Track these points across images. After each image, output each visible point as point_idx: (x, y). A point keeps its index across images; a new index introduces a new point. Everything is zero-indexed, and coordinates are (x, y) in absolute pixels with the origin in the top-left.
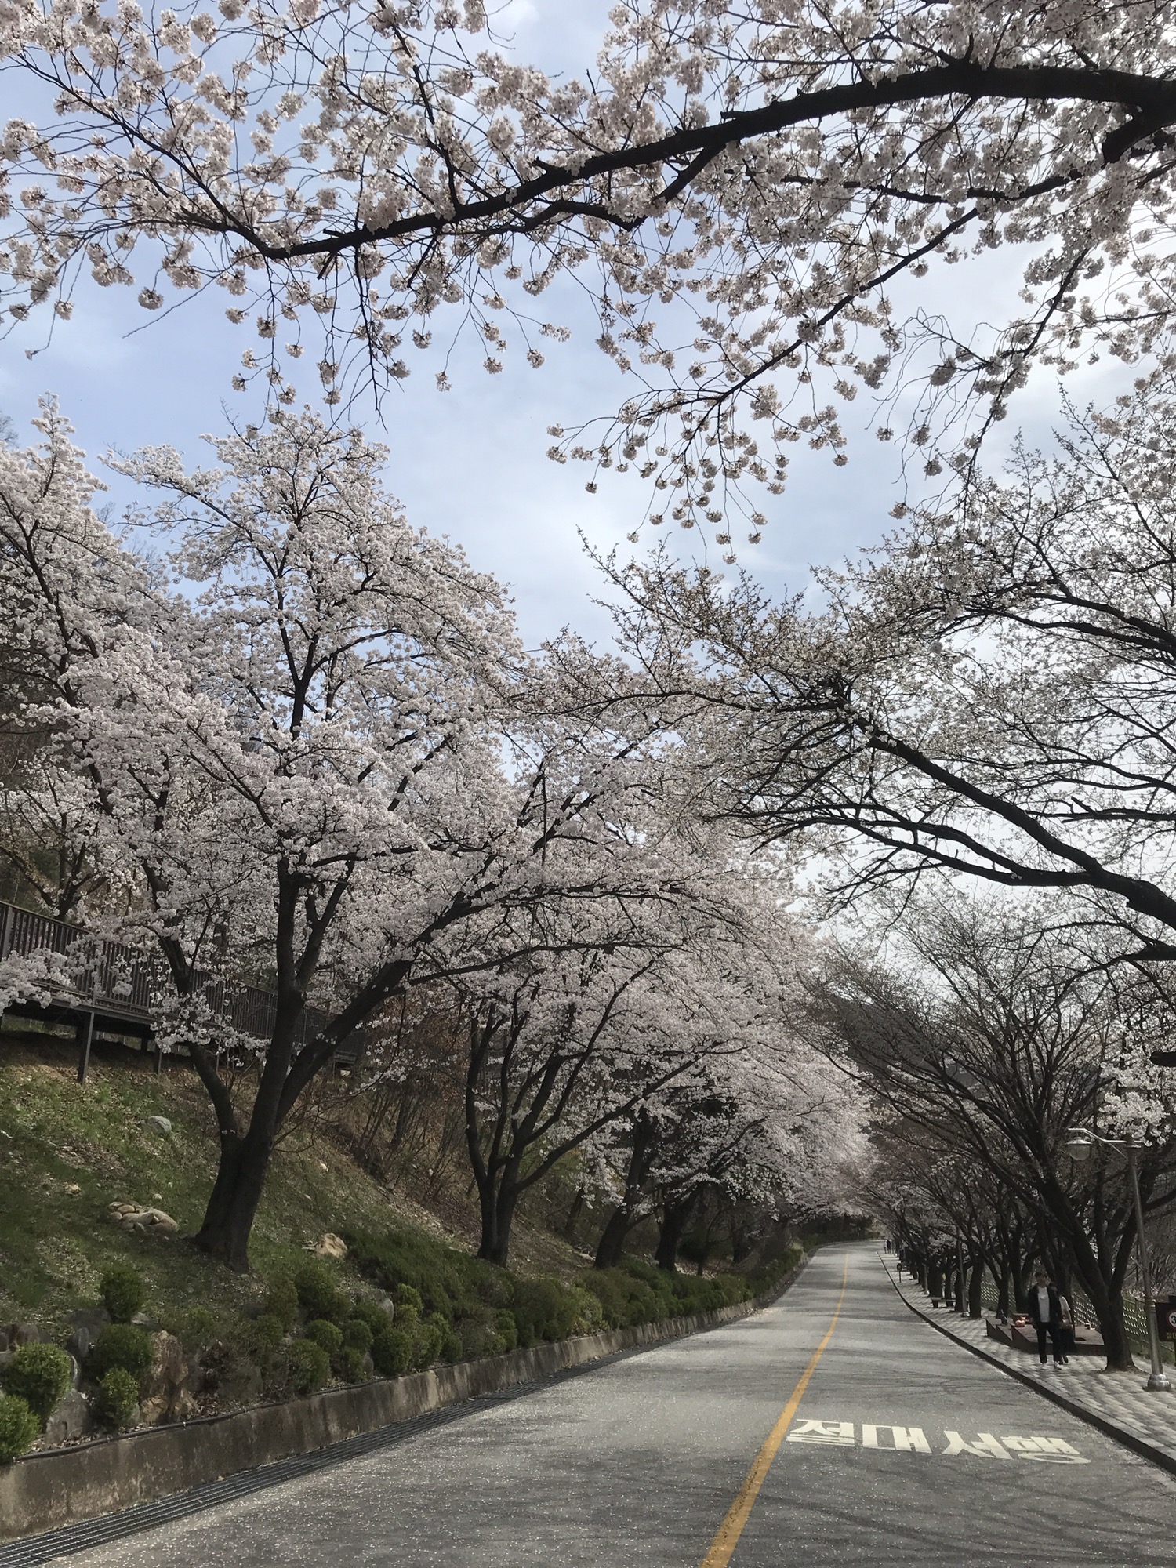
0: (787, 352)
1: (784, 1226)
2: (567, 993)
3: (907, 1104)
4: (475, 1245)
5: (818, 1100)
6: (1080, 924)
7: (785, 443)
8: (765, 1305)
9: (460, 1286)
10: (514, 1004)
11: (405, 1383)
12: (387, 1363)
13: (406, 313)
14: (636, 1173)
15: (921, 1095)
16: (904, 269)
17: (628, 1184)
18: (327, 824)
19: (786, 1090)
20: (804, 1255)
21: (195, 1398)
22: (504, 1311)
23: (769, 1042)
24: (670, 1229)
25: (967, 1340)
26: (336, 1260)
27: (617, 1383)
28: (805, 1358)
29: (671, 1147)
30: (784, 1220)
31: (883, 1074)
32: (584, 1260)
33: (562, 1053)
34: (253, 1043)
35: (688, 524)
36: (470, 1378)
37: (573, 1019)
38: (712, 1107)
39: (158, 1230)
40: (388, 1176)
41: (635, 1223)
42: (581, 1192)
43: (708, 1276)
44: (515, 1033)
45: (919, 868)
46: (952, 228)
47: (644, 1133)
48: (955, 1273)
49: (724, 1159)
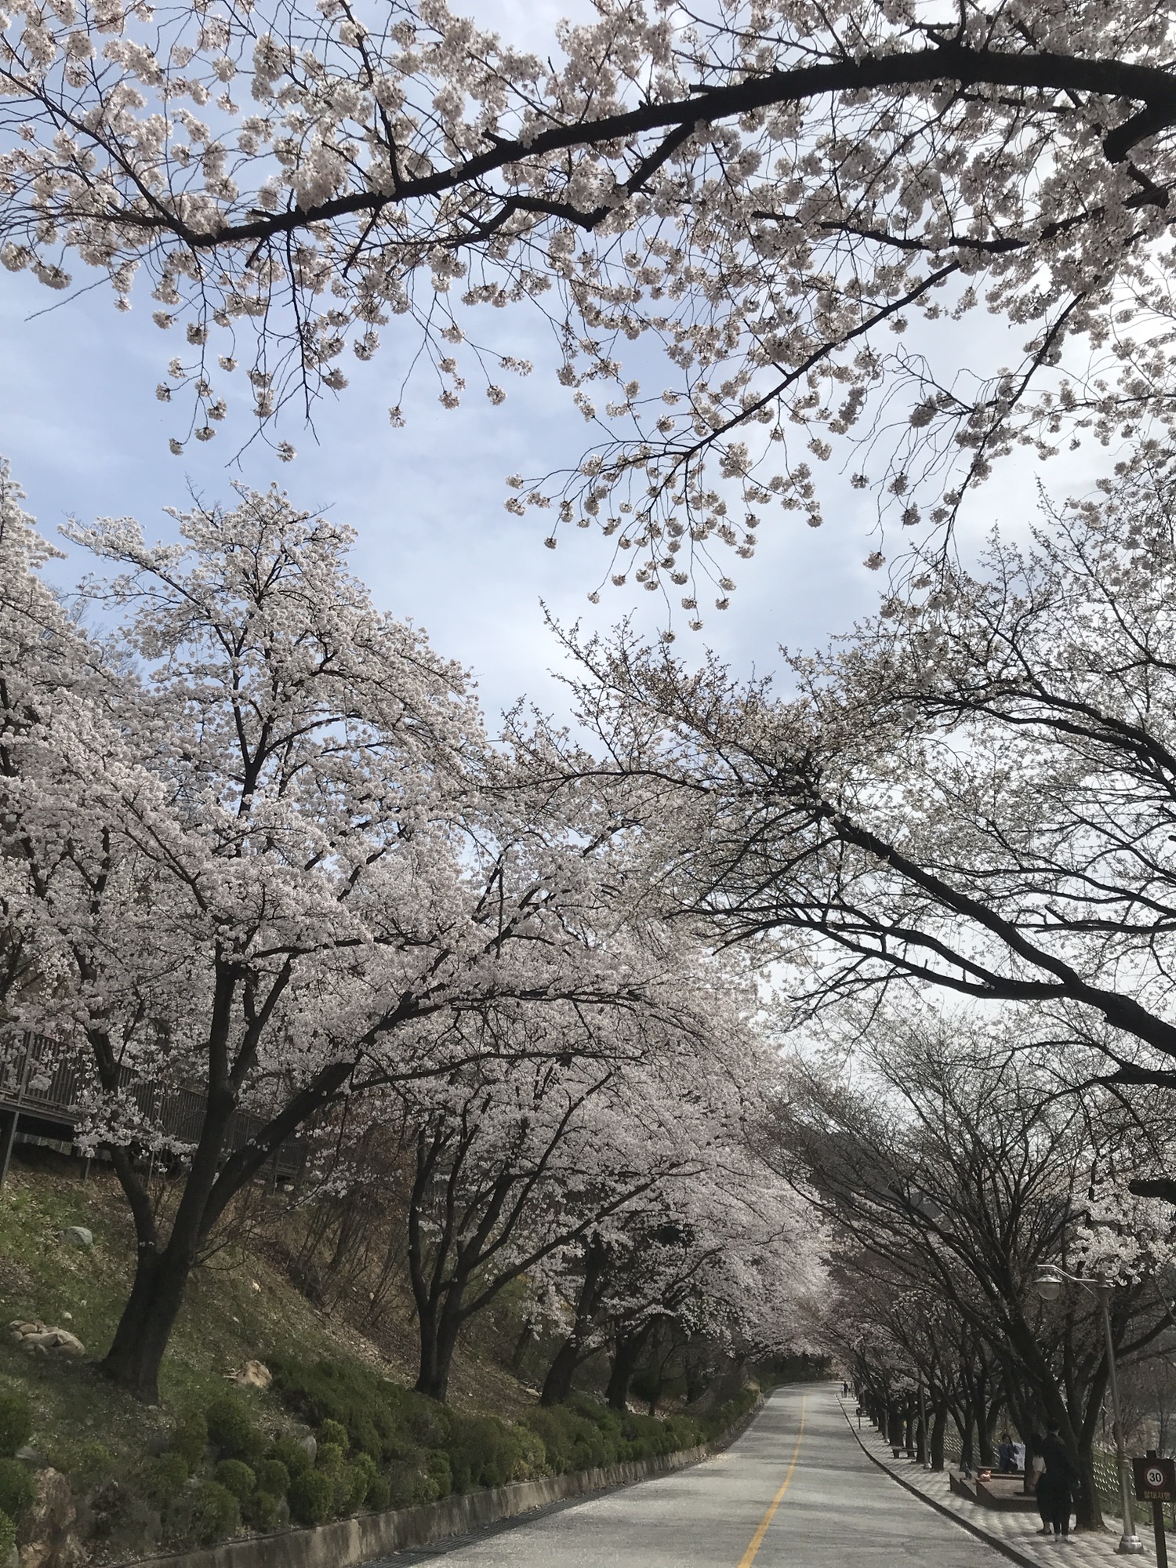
0: (759, 405)
1: (740, 1365)
2: (520, 1106)
3: (871, 1235)
4: (414, 1376)
5: (778, 1229)
6: (1052, 1043)
7: (754, 503)
8: (720, 1450)
9: (390, 1421)
10: (463, 1116)
11: (324, 1534)
12: (304, 1511)
13: (347, 320)
14: (587, 1302)
15: (884, 1226)
16: (882, 321)
17: (578, 1314)
18: (266, 910)
19: (745, 1218)
20: (761, 1395)
21: (84, 1544)
22: (439, 1452)
23: (729, 1166)
24: (622, 1364)
25: (930, 1494)
26: (258, 1390)
27: (558, 1536)
28: (757, 1512)
29: (625, 1276)
30: (740, 1358)
31: (846, 1202)
32: (529, 1396)
33: (512, 1171)
34: (179, 1147)
35: (652, 586)
36: (397, 1529)
37: (525, 1135)
38: (669, 1234)
39: (60, 1353)
40: (326, 1298)
41: (586, 1356)
42: (529, 1321)
43: (660, 1416)
44: (463, 1148)
45: (887, 978)
46: (933, 280)
47: (597, 1259)
48: (916, 1420)
49: (680, 1290)
